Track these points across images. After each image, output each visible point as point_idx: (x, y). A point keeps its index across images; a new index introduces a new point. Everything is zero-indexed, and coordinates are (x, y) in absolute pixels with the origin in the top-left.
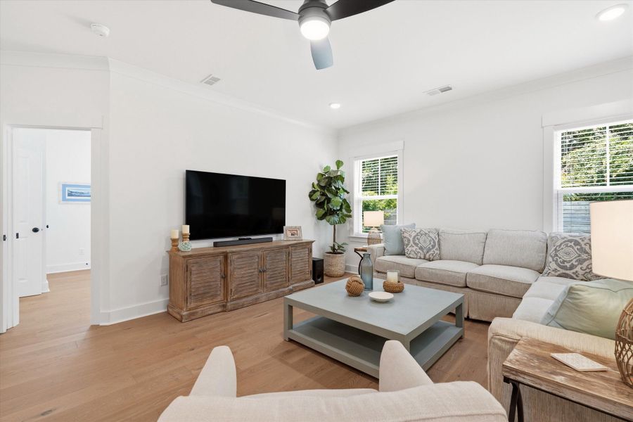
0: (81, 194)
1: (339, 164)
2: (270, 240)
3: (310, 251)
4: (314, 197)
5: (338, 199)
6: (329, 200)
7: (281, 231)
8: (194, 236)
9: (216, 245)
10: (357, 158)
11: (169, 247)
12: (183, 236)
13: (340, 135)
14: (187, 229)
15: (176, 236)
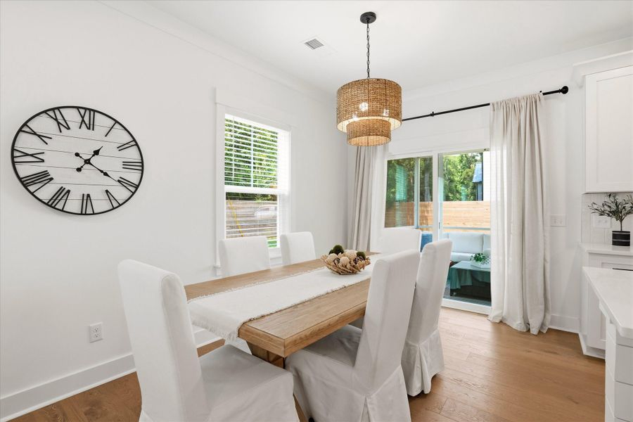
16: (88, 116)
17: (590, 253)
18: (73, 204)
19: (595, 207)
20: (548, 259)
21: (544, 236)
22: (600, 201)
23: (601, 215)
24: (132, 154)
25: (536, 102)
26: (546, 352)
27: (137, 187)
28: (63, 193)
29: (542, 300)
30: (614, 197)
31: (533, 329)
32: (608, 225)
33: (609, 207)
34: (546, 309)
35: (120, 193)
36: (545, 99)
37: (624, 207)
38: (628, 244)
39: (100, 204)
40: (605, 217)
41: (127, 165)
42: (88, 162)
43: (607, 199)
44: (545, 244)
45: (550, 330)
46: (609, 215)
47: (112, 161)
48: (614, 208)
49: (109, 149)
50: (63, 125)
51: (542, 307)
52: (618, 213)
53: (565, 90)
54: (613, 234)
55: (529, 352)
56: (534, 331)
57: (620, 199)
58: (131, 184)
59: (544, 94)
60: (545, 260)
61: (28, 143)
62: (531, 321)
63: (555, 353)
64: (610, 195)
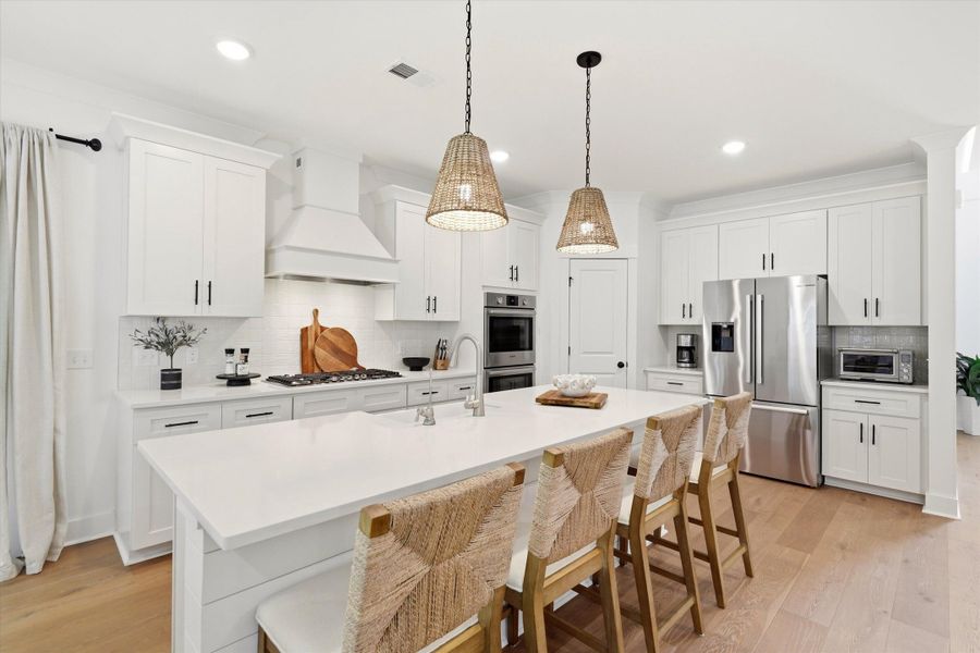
17: (135, 409)
19: (139, 336)
20: (62, 426)
21: (55, 388)
22: (144, 328)
23: (146, 348)
25: (41, 145)
26: (64, 595)
29: (51, 504)
30: (163, 321)
31: (34, 565)
32: (155, 361)
33: (157, 336)
34: (58, 516)
36: (60, 146)
37: (175, 337)
38: (178, 386)
40: (153, 351)
43: (154, 325)
44: (55, 402)
45: (66, 549)
46: (157, 349)
48: (163, 337)
51: (52, 515)
52: (168, 346)
53: (95, 145)
54: (162, 375)
55: (27, 615)
56: (34, 567)
57: (170, 326)
59: (58, 137)
60: (55, 430)
62: (26, 553)
63: (79, 589)
64: (158, 319)
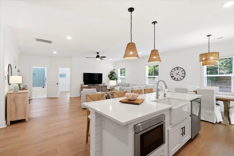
0: (63, 76)
1: (114, 70)
2: (99, 85)
3: (107, 87)
4: (109, 76)
5: (114, 77)
6: (112, 77)
7: (101, 84)
8: (85, 84)
9: (88, 86)
10: (119, 68)
11: (81, 86)
12: (83, 84)
13: (115, 63)
14: (84, 83)
15: (82, 84)
16: (178, 68)
18: (176, 79)
24: (183, 72)
27: (184, 77)
28: (175, 78)
35: (182, 78)
39: (179, 79)
41: (183, 74)
42: (177, 74)
47: (181, 73)
49: (180, 72)
50: (175, 70)
58: (183, 76)
61: (172, 73)
